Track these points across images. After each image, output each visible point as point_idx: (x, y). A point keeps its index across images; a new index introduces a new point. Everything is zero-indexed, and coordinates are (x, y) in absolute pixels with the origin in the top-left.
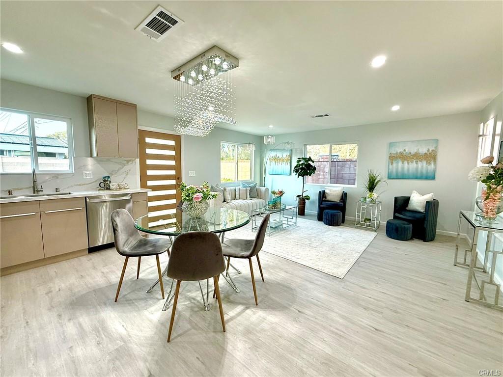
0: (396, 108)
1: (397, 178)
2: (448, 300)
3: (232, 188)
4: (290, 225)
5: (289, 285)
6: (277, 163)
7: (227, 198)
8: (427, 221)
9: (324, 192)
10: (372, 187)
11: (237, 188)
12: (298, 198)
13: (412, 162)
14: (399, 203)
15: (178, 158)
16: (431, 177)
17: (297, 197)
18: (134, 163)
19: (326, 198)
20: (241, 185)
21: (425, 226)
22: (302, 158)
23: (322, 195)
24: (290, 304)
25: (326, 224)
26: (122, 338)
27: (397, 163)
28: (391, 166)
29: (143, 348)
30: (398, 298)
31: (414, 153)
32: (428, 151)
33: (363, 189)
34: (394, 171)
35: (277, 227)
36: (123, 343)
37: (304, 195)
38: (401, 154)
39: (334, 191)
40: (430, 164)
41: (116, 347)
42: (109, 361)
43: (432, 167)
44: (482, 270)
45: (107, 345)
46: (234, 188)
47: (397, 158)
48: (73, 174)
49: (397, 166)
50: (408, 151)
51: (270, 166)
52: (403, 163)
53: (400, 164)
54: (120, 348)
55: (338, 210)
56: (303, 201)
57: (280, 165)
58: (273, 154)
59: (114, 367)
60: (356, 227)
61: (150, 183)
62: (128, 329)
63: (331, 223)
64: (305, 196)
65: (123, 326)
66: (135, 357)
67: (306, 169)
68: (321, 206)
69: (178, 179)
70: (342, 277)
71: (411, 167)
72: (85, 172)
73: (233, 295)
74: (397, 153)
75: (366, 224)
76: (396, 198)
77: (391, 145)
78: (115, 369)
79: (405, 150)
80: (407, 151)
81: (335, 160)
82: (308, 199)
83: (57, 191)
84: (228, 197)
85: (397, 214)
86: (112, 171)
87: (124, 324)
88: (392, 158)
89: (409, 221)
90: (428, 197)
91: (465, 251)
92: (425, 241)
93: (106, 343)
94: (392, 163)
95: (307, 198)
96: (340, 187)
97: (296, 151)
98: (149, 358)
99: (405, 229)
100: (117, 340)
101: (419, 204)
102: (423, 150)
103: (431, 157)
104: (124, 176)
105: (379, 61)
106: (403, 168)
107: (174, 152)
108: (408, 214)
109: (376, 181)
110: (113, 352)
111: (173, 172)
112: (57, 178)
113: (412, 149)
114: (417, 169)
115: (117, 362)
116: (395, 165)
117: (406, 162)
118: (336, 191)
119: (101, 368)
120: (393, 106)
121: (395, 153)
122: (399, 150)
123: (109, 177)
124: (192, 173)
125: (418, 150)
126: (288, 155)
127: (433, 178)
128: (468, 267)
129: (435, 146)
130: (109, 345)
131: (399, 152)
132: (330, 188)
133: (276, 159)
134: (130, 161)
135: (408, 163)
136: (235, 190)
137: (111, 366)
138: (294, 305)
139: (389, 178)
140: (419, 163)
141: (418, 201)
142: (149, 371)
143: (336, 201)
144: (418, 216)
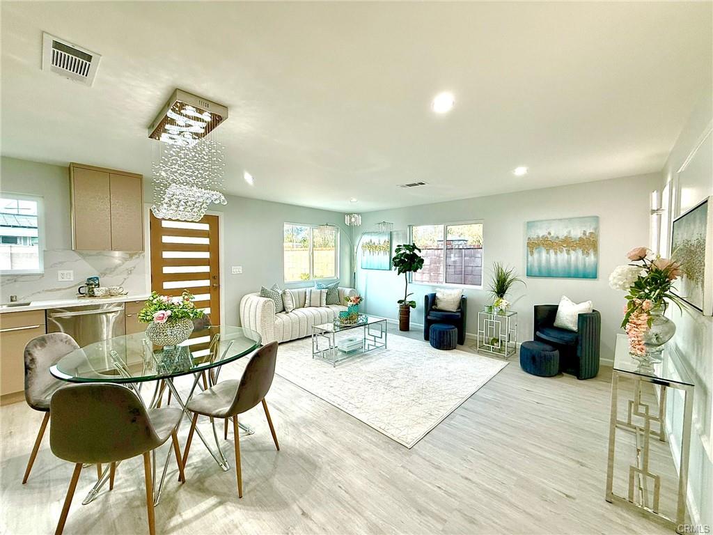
0: (521, 171)
1: (540, 275)
2: (574, 499)
3: (300, 290)
4: (378, 347)
5: (316, 458)
6: (372, 253)
7: (287, 306)
8: (581, 346)
9: (434, 296)
10: (501, 290)
11: (308, 290)
12: (399, 305)
13: (561, 252)
14: (542, 315)
15: (214, 248)
16: (591, 275)
17: (398, 302)
18: (141, 257)
19: (436, 305)
20: (316, 286)
21: (579, 354)
22: (404, 245)
23: (431, 301)
24: (297, 496)
25: (433, 346)
27: (539, 252)
28: (530, 258)
30: (487, 491)
31: (563, 238)
32: (584, 234)
33: (489, 292)
34: (536, 264)
35: (354, 351)
37: (409, 299)
38: (545, 239)
39: (449, 296)
40: (588, 254)
43: (591, 259)
44: (659, 438)
46: (304, 289)
47: (539, 245)
48: (42, 275)
49: (540, 256)
50: (555, 234)
51: (362, 257)
52: (548, 253)
53: (544, 254)
55: (451, 324)
56: (406, 309)
57: (376, 255)
58: (366, 239)
60: (478, 352)
61: (167, 285)
63: (440, 345)
64: (410, 302)
67: (408, 262)
68: (429, 317)
69: (214, 278)
70: (409, 446)
71: (560, 259)
72: (62, 272)
73: (215, 475)
74: (538, 237)
75: (493, 347)
76: (536, 308)
77: (530, 225)
79: (549, 233)
80: (552, 235)
81: (461, 247)
82: (413, 307)
83: (12, 301)
84: (290, 304)
85: (538, 334)
86: (106, 269)
88: (533, 245)
89: (555, 346)
90: (584, 308)
91: (628, 402)
92: (579, 378)
94: (532, 253)
95: (413, 304)
96: (457, 288)
97: (398, 234)
99: (548, 359)
101: (571, 319)
102: (577, 233)
103: (589, 244)
104: (125, 276)
105: (443, 103)
106: (548, 261)
107: (208, 239)
108: (553, 333)
109: (508, 280)
111: (206, 269)
112: (15, 281)
113: (559, 231)
114: (569, 262)
116: (536, 255)
117: (552, 252)
118: (451, 295)
120: (515, 168)
121: (535, 237)
122: (541, 232)
123: (97, 278)
124: (237, 270)
125: (569, 232)
126: (387, 240)
128: (634, 430)
129: (593, 226)
131: (541, 236)
132: (442, 290)
133: (371, 247)
134: (136, 254)
135: (556, 253)
136: (306, 293)
138: (301, 500)
139: (530, 275)
140: (572, 253)
141: (568, 315)
143: (451, 310)
144: (567, 337)
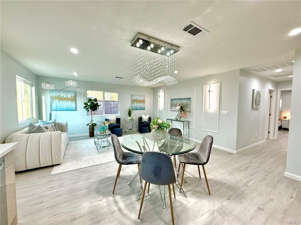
10: (130, 114)
17: (87, 125)
26: (211, 214)
29: (216, 203)
36: (215, 213)
38: (136, 100)
41: (219, 215)
42: (228, 217)
45: (218, 221)
54: (219, 213)
59: (230, 213)
62: (205, 212)
65: (202, 216)
66: (222, 206)
78: (231, 212)
79: (136, 98)
85: (140, 124)
87: (201, 215)
93: (218, 222)
95: (95, 125)
96: (113, 116)
98: (221, 200)
100: (213, 216)
110: (222, 216)
115: (227, 213)
119: (233, 219)
127: (145, 109)
130: (218, 219)
132: (110, 117)
133: (60, 98)
137: (230, 215)
141: (145, 118)
142: (227, 200)
143: (115, 123)
